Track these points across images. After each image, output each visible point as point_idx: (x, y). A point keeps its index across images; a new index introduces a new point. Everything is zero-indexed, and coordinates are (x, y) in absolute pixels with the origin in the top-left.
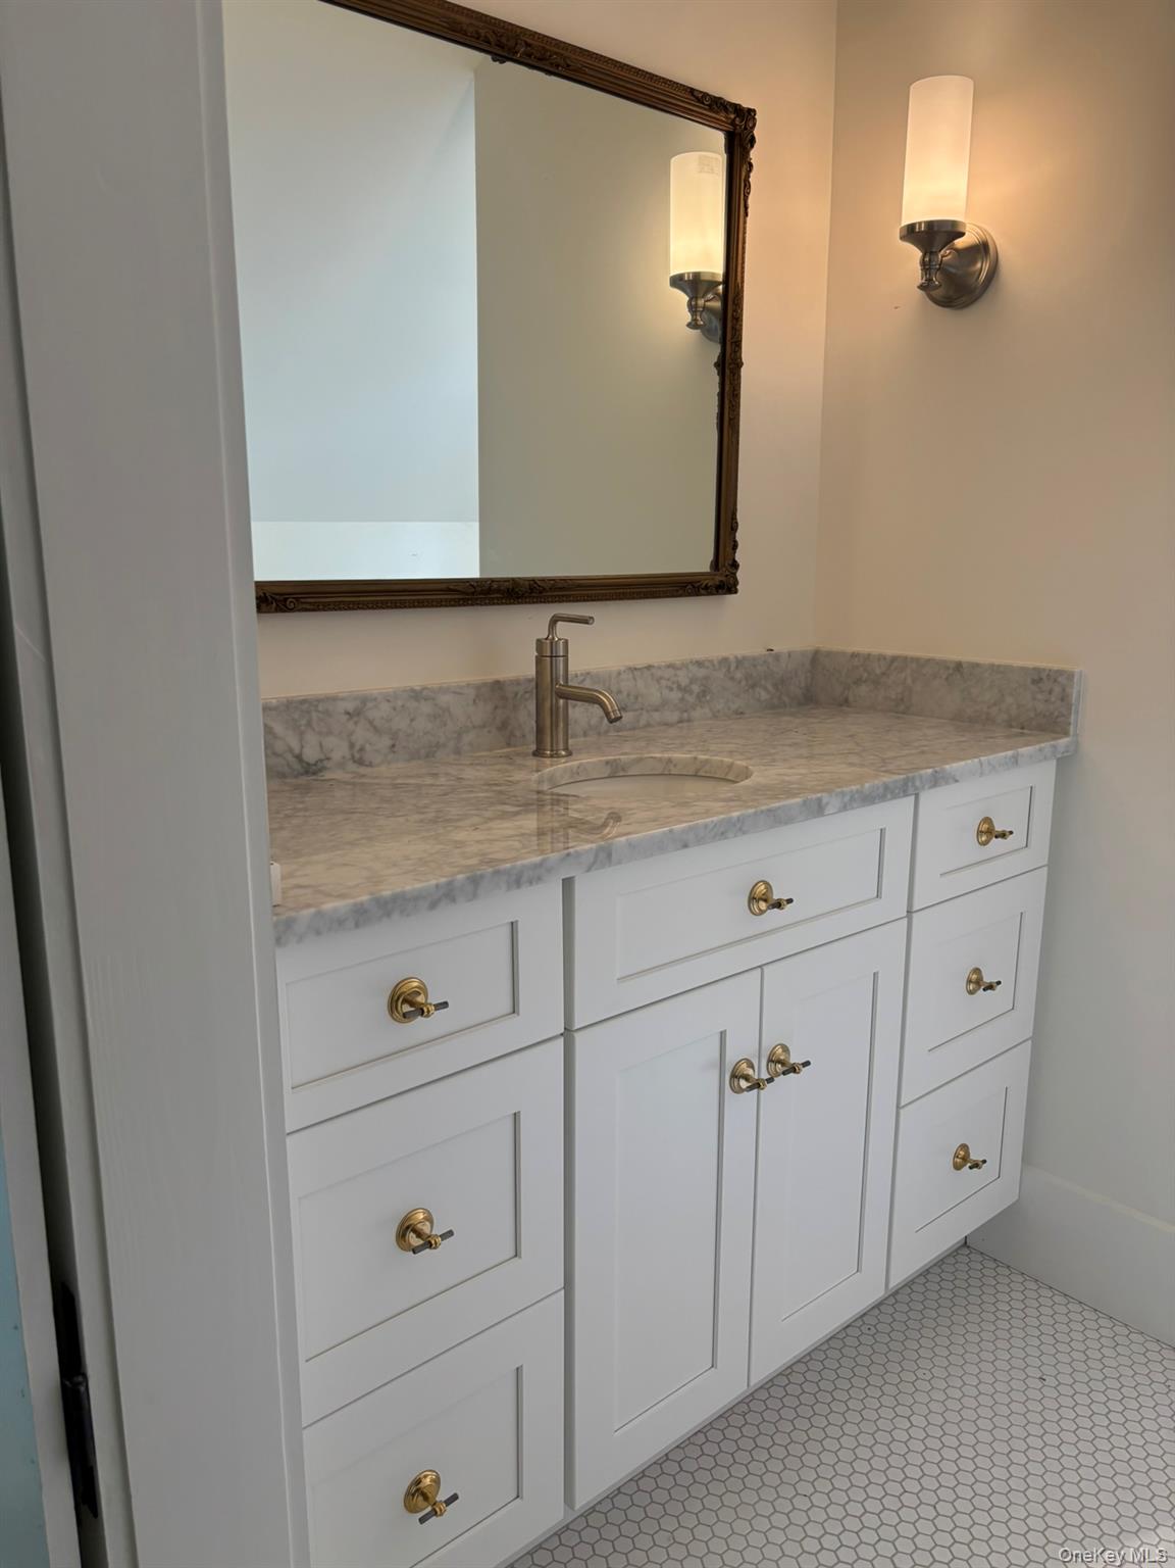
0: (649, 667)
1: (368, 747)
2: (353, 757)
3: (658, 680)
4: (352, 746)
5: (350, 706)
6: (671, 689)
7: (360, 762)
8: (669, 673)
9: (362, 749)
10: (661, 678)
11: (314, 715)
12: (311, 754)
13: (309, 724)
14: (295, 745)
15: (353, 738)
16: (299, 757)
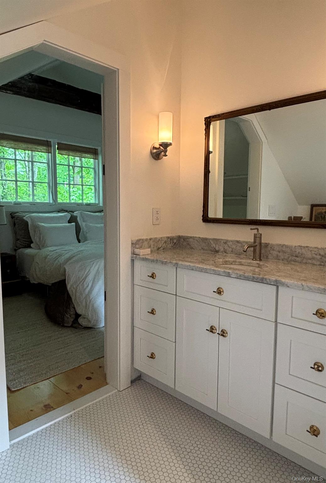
0: (307, 247)
1: (227, 250)
2: (224, 251)
3: (311, 251)
4: (224, 249)
5: (225, 241)
6: (316, 255)
7: (226, 252)
8: (316, 250)
9: (226, 250)
10: (312, 251)
11: (218, 242)
12: (217, 249)
13: (217, 243)
14: (215, 246)
15: (225, 247)
16: (215, 249)
